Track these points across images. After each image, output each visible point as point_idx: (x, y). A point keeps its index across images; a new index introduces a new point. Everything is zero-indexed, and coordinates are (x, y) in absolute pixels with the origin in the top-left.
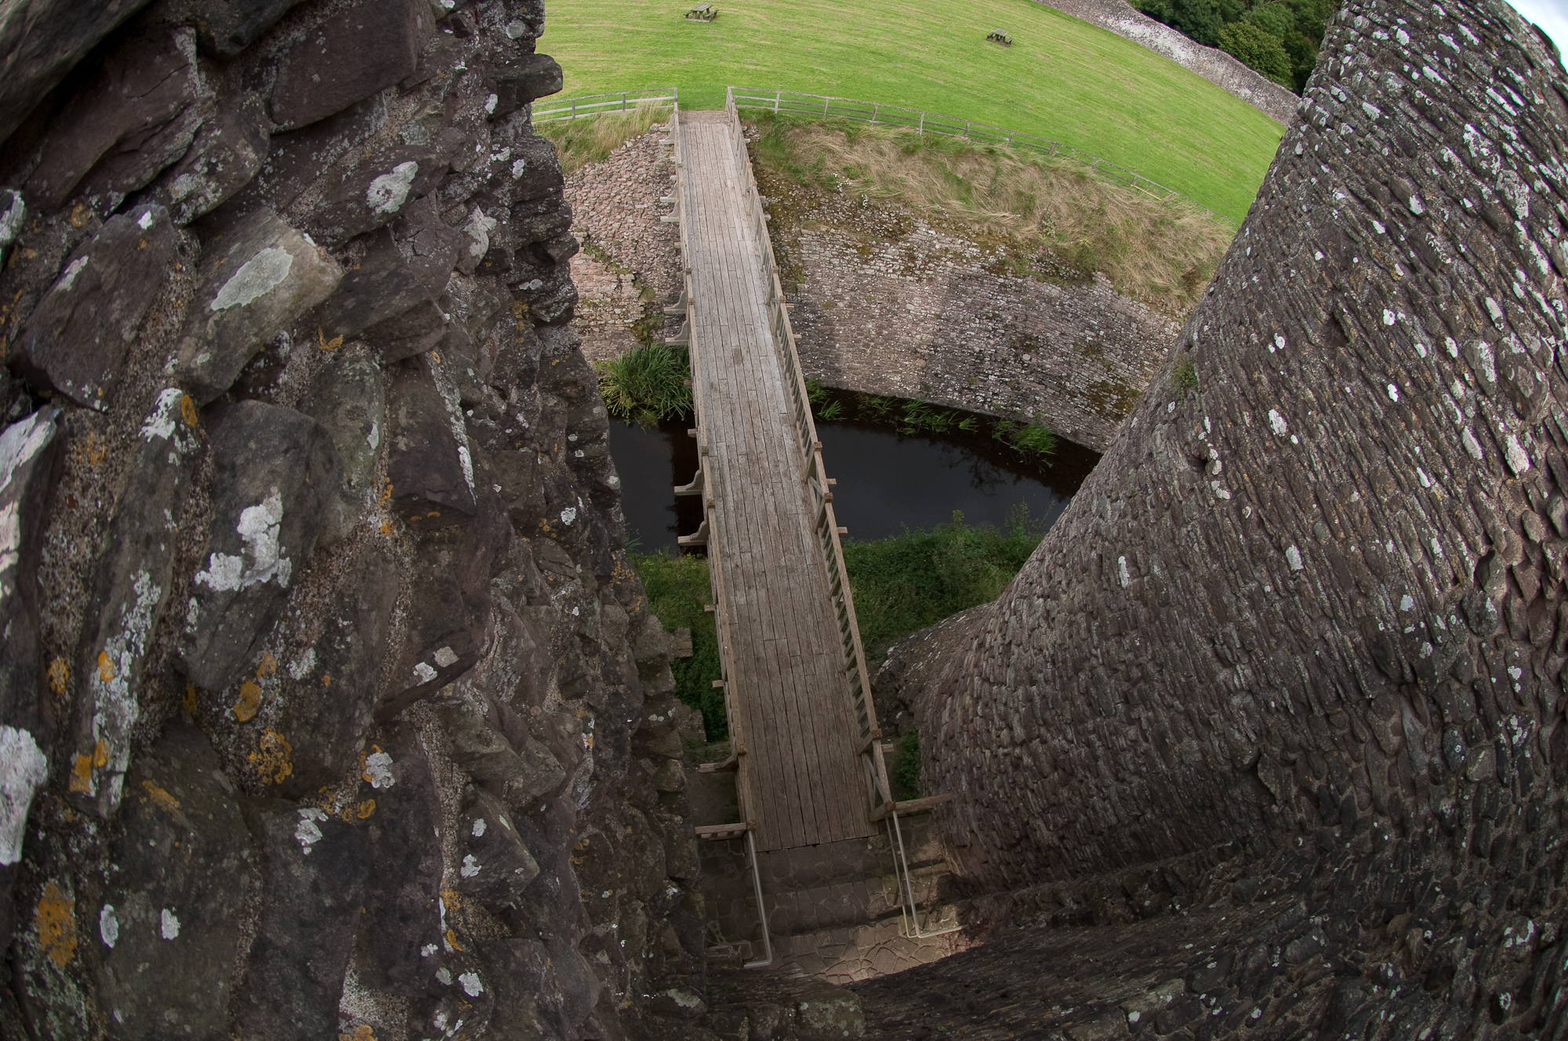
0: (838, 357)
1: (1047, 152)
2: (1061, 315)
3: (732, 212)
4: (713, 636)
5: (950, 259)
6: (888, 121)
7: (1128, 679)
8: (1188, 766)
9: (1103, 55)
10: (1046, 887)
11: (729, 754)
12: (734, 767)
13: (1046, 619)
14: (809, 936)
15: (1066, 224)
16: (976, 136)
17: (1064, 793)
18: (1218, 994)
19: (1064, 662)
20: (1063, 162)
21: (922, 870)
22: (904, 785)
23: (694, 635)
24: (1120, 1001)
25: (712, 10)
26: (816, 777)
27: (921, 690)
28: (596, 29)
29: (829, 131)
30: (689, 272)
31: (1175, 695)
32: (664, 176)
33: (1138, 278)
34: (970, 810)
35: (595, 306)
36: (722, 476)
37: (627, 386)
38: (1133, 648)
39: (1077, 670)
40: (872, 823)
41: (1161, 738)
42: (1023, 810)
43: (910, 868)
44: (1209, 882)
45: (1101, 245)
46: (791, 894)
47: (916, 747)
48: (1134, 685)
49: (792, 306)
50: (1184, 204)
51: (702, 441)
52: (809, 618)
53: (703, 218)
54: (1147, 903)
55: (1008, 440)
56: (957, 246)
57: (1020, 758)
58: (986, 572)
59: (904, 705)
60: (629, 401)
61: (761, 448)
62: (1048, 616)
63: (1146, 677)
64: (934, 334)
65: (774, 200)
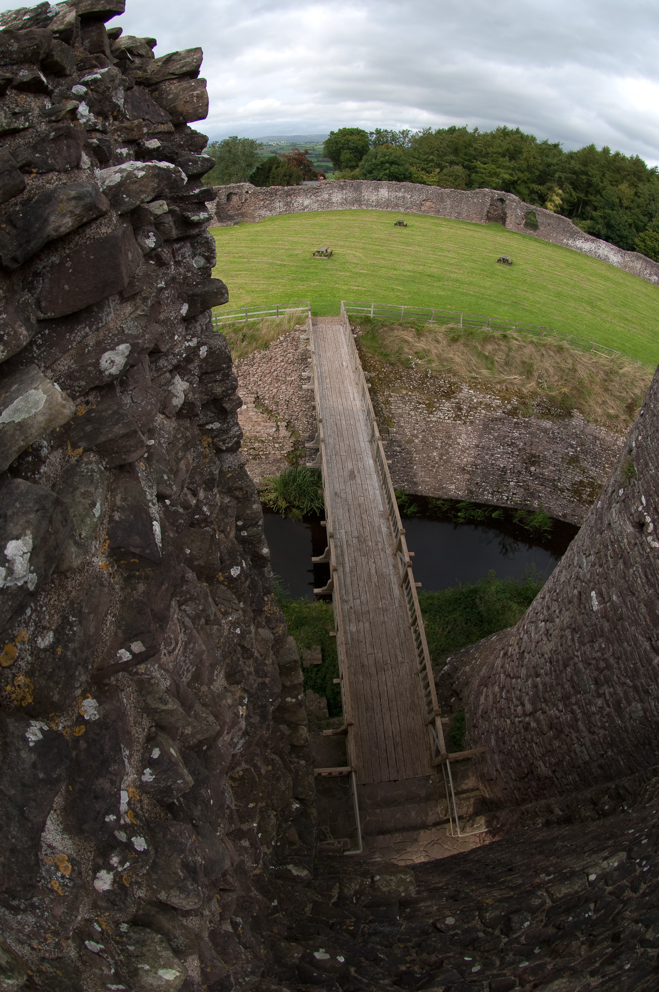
0: (415, 475)
1: (538, 334)
2: (553, 440)
3: (347, 382)
4: (335, 652)
5: (483, 409)
6: (441, 320)
7: (597, 669)
8: (635, 720)
9: (568, 265)
10: (543, 802)
11: (343, 724)
12: (345, 732)
13: (546, 635)
14: (388, 836)
15: (553, 380)
16: (495, 327)
17: (556, 743)
18: (647, 858)
19: (557, 661)
20: (549, 339)
21: (464, 795)
22: (454, 742)
23: (323, 650)
24: (584, 869)
25: (329, 251)
26: (398, 739)
27: (467, 684)
28: (258, 262)
29: (405, 329)
30: (321, 421)
31: (627, 676)
32: (304, 359)
33: (599, 411)
34: (496, 757)
35: (263, 442)
36: (342, 551)
37: (282, 493)
38: (601, 649)
39: (565, 666)
40: (433, 767)
41: (619, 703)
42: (530, 755)
43: (456, 794)
44: (647, 790)
45: (575, 392)
46: (378, 811)
47: (463, 719)
48: (601, 672)
49: (386, 442)
50: (624, 359)
51: (330, 529)
52: (397, 640)
53: (329, 386)
54: (606, 807)
55: (523, 523)
56: (487, 400)
57: (529, 724)
58: (510, 608)
59: (456, 693)
60: (284, 502)
61: (367, 533)
62: (547, 633)
63: (609, 667)
64: (475, 457)
65: (373, 374)
